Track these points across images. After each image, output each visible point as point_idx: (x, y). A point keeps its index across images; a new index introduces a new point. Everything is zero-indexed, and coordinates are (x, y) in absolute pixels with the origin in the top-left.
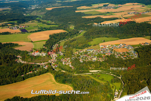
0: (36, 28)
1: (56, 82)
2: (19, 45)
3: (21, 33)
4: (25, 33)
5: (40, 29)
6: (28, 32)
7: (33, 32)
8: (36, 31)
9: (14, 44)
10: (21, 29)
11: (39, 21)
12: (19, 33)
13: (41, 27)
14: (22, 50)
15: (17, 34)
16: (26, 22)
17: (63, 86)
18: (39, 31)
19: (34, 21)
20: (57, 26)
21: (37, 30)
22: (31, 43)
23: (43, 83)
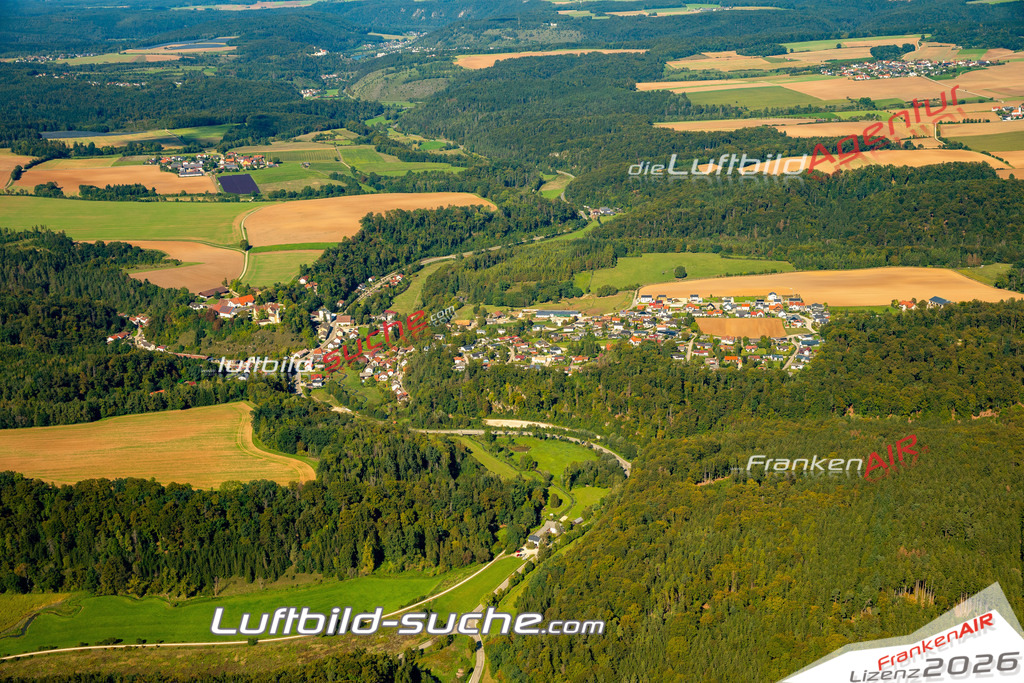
0: (321, 173)
1: (252, 445)
2: (167, 262)
3: (220, 194)
4: (238, 200)
5: (336, 183)
6: (257, 196)
7: (293, 196)
8: (309, 194)
9: (141, 251)
10: (224, 174)
11: (366, 136)
12: (201, 199)
13: (353, 169)
14: (166, 287)
15: (189, 199)
16: (283, 138)
17: (273, 464)
18: (330, 192)
19: (333, 137)
20: (456, 170)
21: (318, 189)
22: (239, 253)
23: (183, 440)
